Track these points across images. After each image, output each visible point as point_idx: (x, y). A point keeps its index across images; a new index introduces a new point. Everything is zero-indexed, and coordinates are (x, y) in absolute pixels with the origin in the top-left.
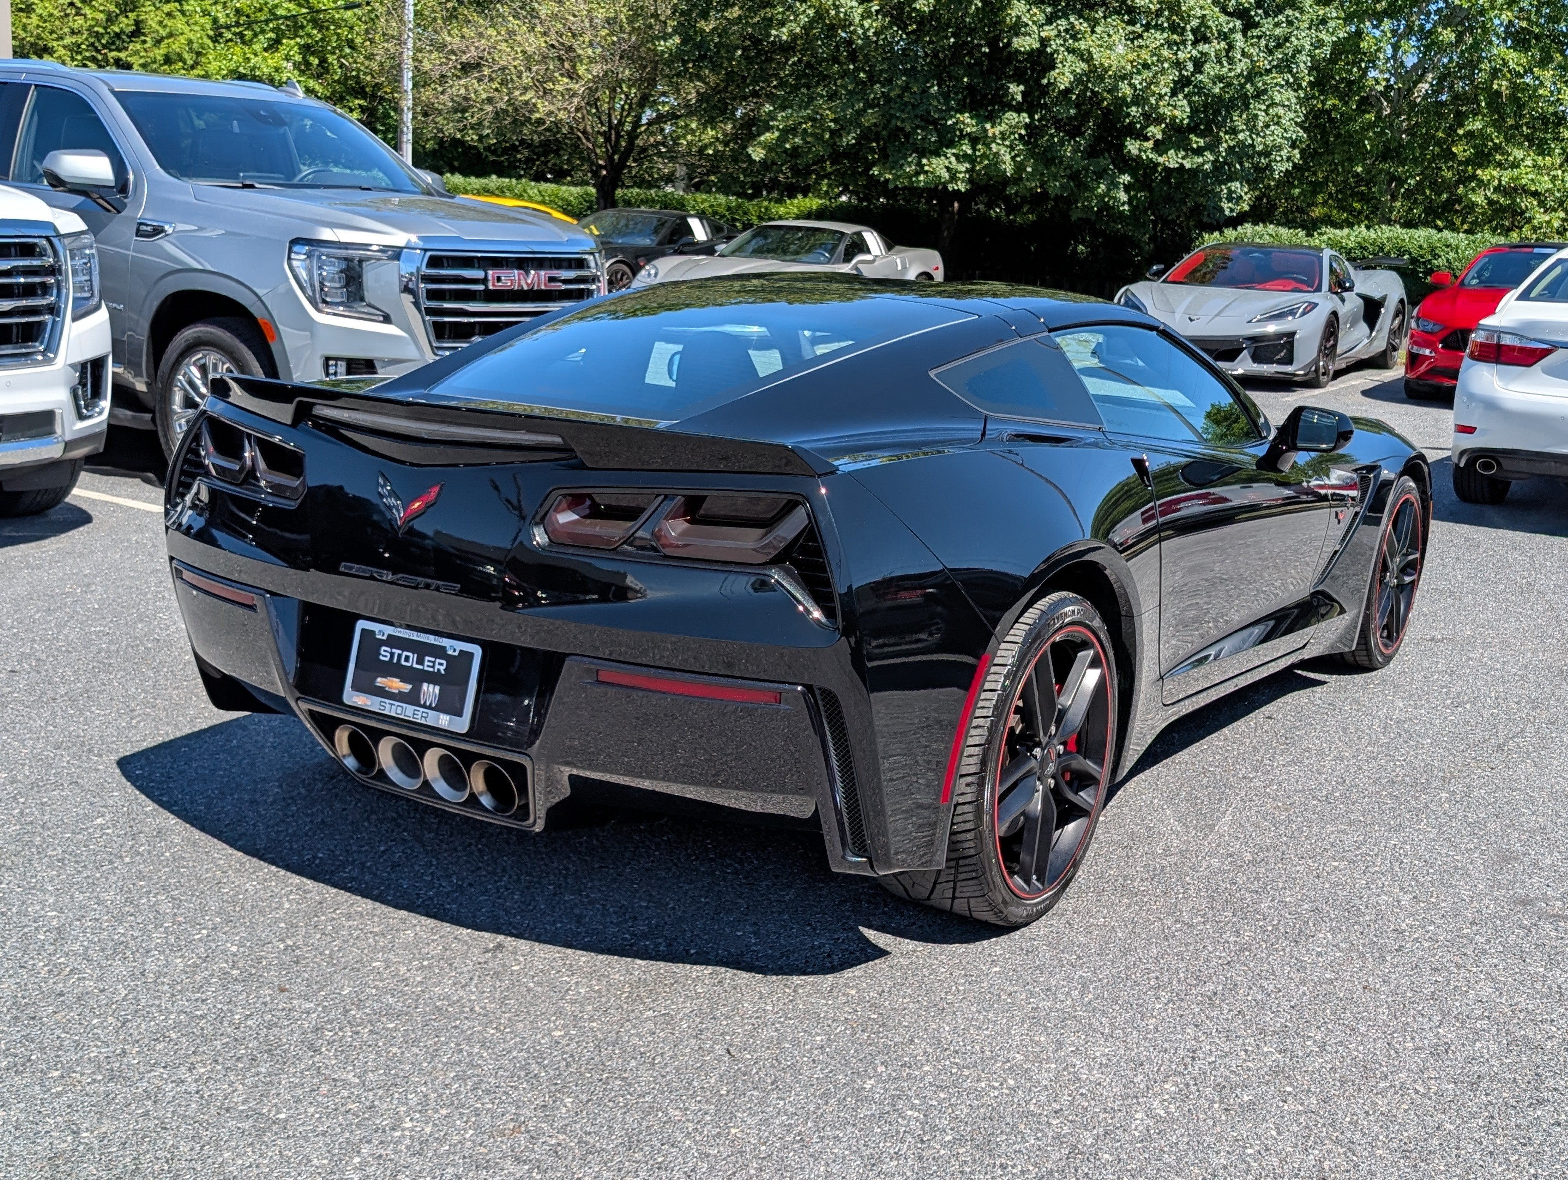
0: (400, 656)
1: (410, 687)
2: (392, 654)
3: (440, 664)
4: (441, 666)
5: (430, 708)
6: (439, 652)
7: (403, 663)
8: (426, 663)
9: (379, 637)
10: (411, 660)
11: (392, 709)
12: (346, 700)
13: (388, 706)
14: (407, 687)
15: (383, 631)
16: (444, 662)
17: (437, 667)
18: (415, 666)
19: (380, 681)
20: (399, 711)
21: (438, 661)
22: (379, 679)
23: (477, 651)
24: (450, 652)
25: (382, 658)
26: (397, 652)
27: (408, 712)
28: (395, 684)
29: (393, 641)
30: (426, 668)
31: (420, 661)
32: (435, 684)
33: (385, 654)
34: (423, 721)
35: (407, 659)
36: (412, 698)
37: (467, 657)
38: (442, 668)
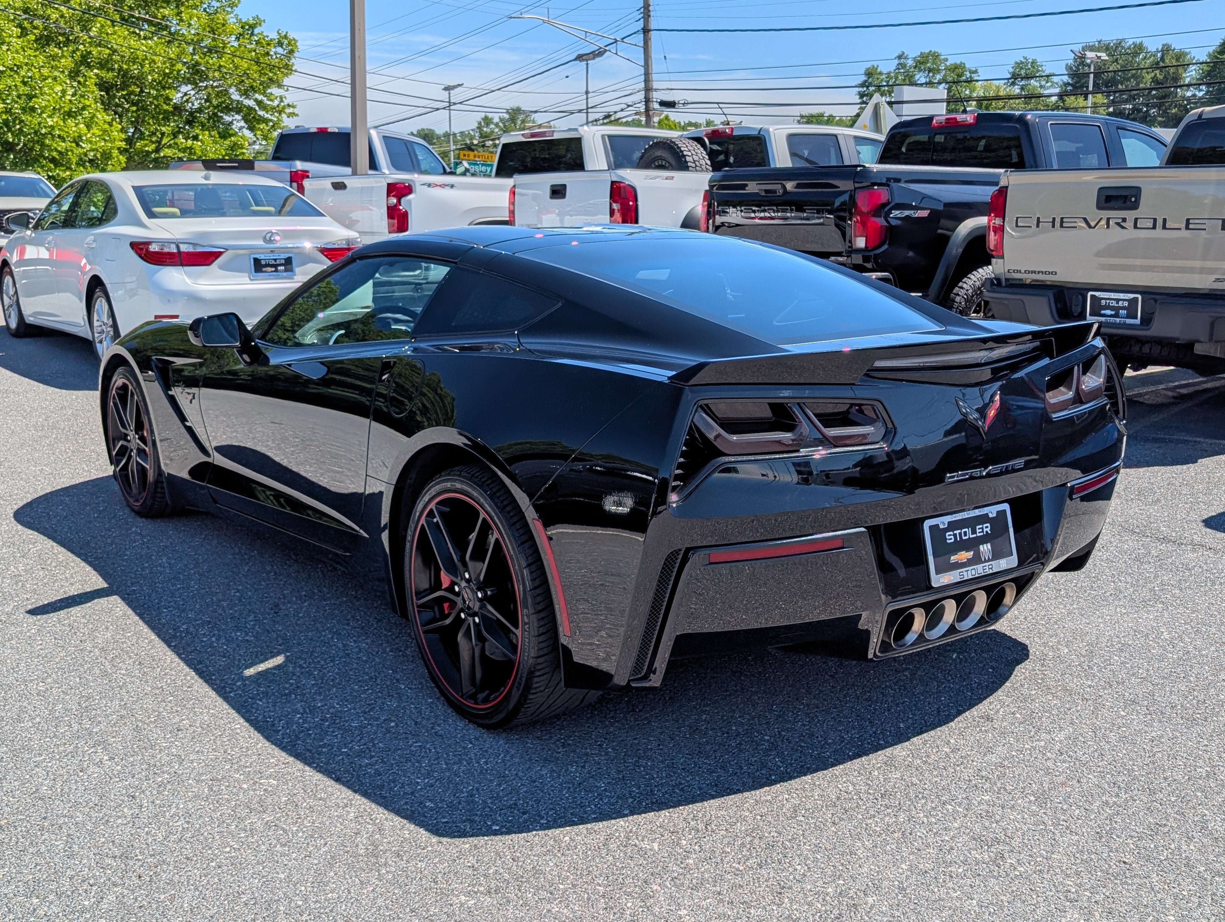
0: (960, 534)
1: (972, 553)
2: (955, 535)
3: (987, 527)
4: (987, 528)
5: (989, 560)
6: (984, 519)
7: (964, 538)
8: (978, 531)
9: (941, 527)
10: (968, 534)
11: (969, 573)
12: (934, 584)
13: (965, 573)
14: (970, 554)
15: (943, 522)
16: (988, 525)
17: (985, 530)
18: (971, 536)
19: (953, 558)
20: (974, 573)
21: (985, 525)
22: (952, 558)
23: (1006, 507)
24: (991, 516)
25: (948, 541)
26: (957, 532)
27: (979, 570)
28: (964, 556)
29: (953, 526)
30: (978, 535)
31: (974, 532)
32: (986, 543)
33: (950, 537)
34: (991, 571)
35: (965, 533)
36: (977, 560)
37: (1002, 513)
38: (988, 530)
